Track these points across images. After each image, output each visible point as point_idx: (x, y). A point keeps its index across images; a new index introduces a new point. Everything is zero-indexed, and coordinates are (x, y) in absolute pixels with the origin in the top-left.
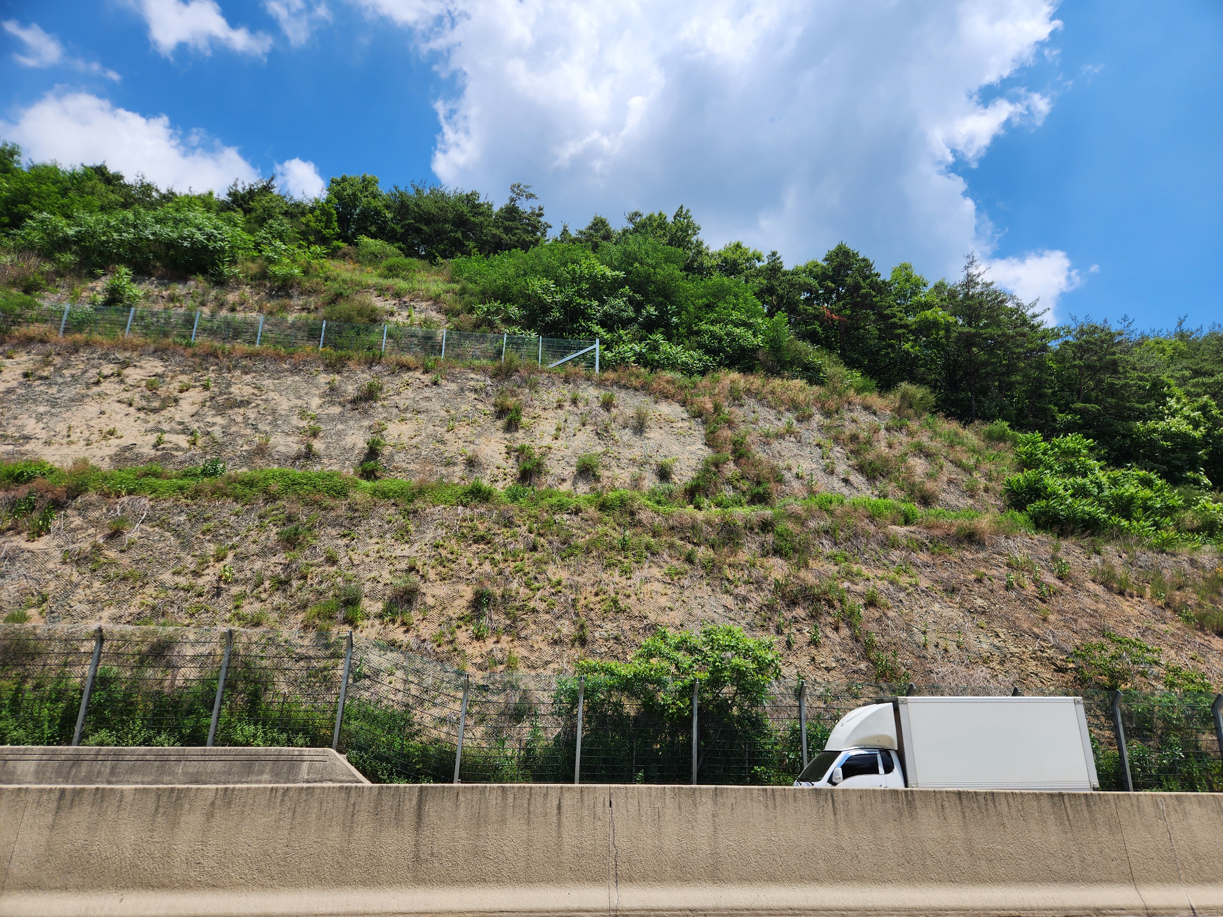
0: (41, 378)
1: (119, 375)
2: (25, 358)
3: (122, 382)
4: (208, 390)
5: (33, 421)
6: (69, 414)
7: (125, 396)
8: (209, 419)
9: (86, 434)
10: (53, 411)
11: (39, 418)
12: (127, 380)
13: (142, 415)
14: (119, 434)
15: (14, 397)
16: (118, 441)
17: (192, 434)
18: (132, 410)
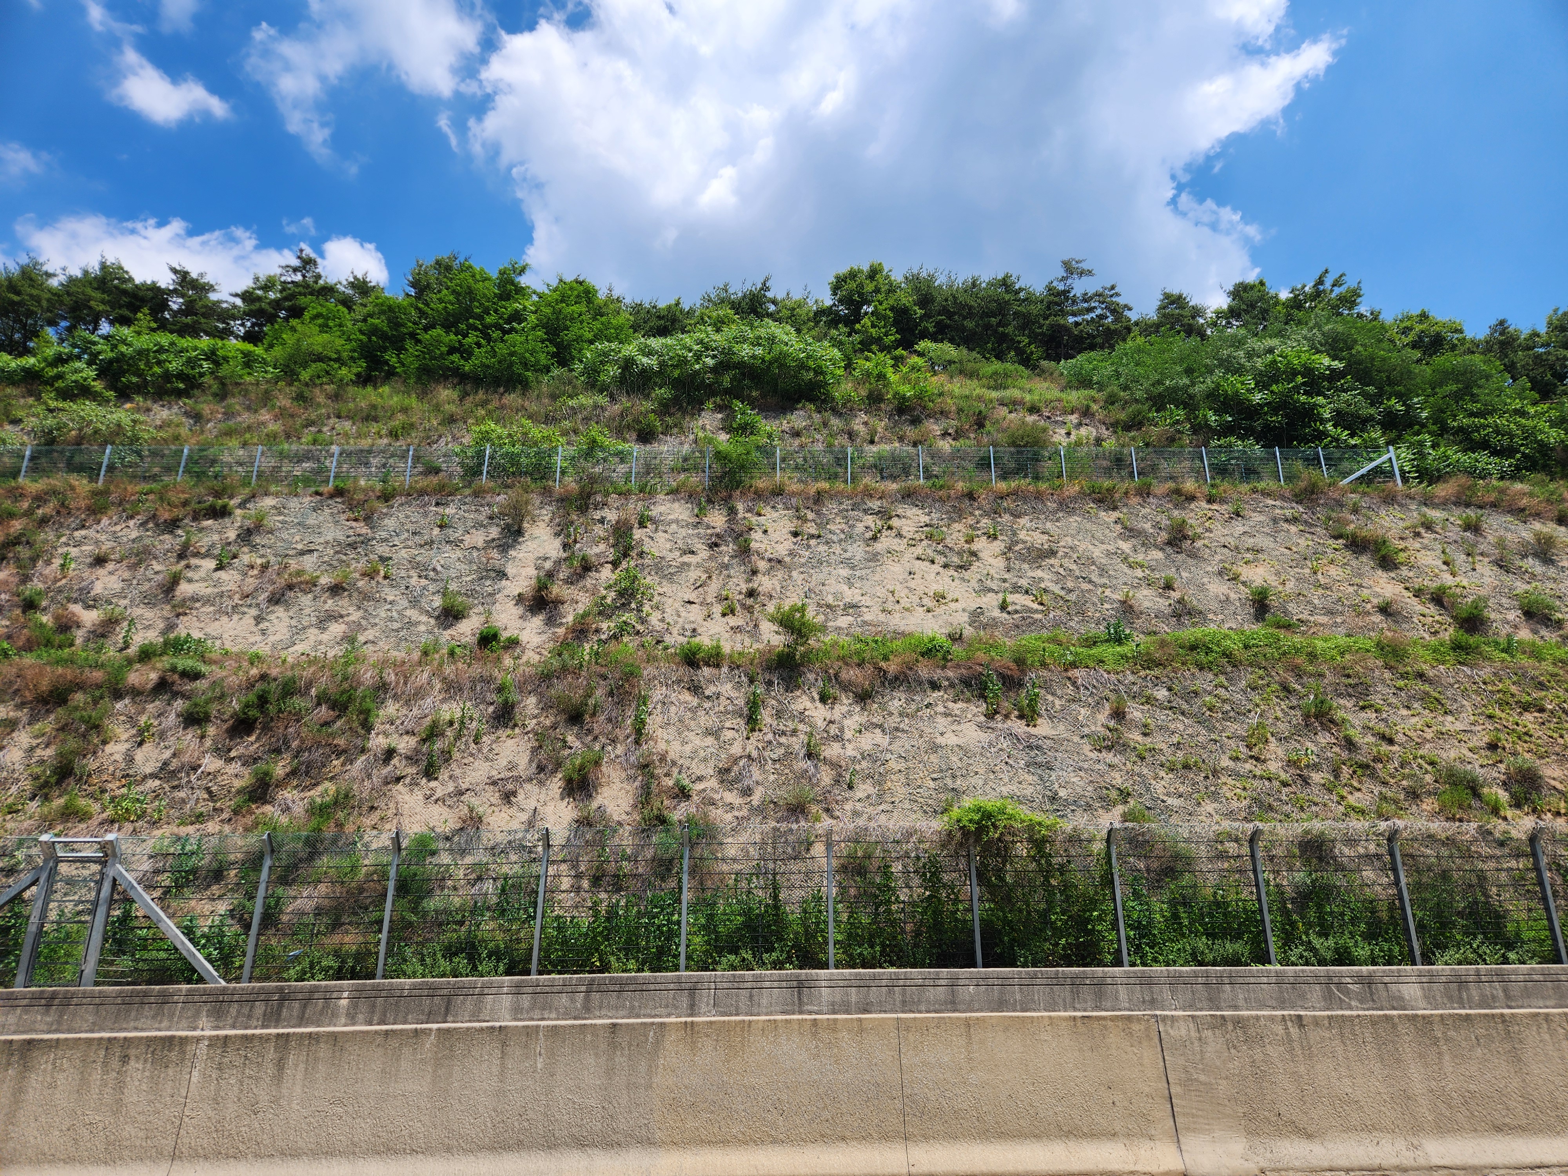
0: (812, 536)
1: (890, 528)
2: (775, 515)
3: (899, 535)
4: (996, 538)
5: (845, 588)
6: (877, 577)
7: (919, 550)
8: (1030, 574)
9: (915, 599)
10: (858, 573)
11: (849, 582)
12: (904, 533)
13: (952, 572)
14: (950, 597)
15: (803, 560)
16: (958, 606)
17: (1027, 592)
18: (936, 568)
